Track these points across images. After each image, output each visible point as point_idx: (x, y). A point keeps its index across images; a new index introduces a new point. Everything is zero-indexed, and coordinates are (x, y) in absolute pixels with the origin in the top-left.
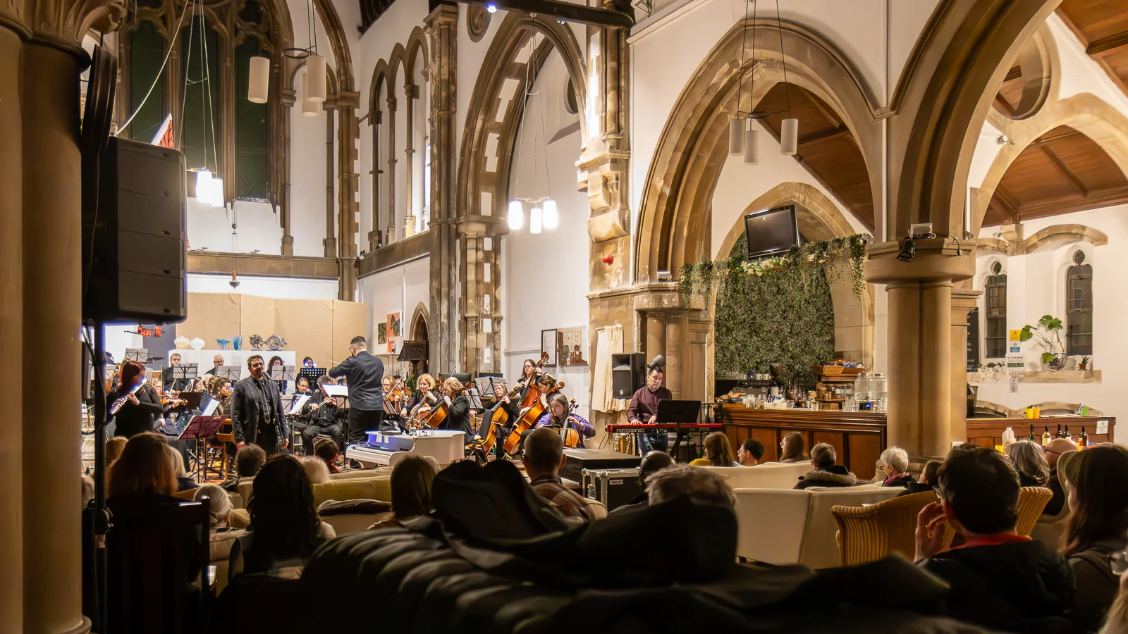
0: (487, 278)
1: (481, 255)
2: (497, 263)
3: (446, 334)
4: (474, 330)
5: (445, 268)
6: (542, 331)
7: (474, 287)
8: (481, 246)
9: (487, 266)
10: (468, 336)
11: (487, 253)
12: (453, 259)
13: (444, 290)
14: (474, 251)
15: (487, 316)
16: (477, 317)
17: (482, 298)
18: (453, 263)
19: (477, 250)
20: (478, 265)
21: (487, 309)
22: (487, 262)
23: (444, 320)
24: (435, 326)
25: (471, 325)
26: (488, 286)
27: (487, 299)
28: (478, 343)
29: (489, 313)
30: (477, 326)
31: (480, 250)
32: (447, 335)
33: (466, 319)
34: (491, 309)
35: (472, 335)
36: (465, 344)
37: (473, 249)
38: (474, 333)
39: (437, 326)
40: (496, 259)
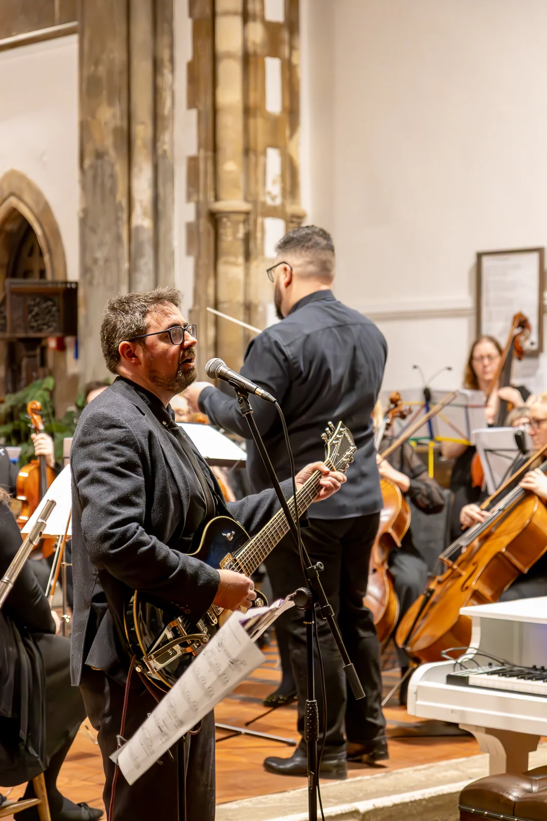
0: (274, 103)
1: (257, 33)
2: (295, 60)
3: (146, 262)
4: (240, 248)
5: (142, 69)
6: (480, 256)
7: (239, 126)
8: (258, 7)
9: (273, 66)
10: (222, 268)
11: (272, 29)
12: (165, 40)
13: (142, 131)
14: (237, 21)
15: (272, 212)
16: (247, 213)
17: (261, 159)
18: (166, 54)
19: (246, 17)
20: (249, 61)
21: (272, 189)
22: (274, 53)
23: (142, 220)
24: (108, 238)
25: (232, 235)
26: (274, 123)
27: (273, 160)
28: (252, 290)
29: (278, 202)
30: (248, 239)
31: (254, 20)
32: (151, 266)
33: (215, 218)
34: (284, 190)
35: (235, 264)
36: (211, 291)
37: (235, 14)
38: (241, 260)
39: (119, 238)
40: (292, 48)
